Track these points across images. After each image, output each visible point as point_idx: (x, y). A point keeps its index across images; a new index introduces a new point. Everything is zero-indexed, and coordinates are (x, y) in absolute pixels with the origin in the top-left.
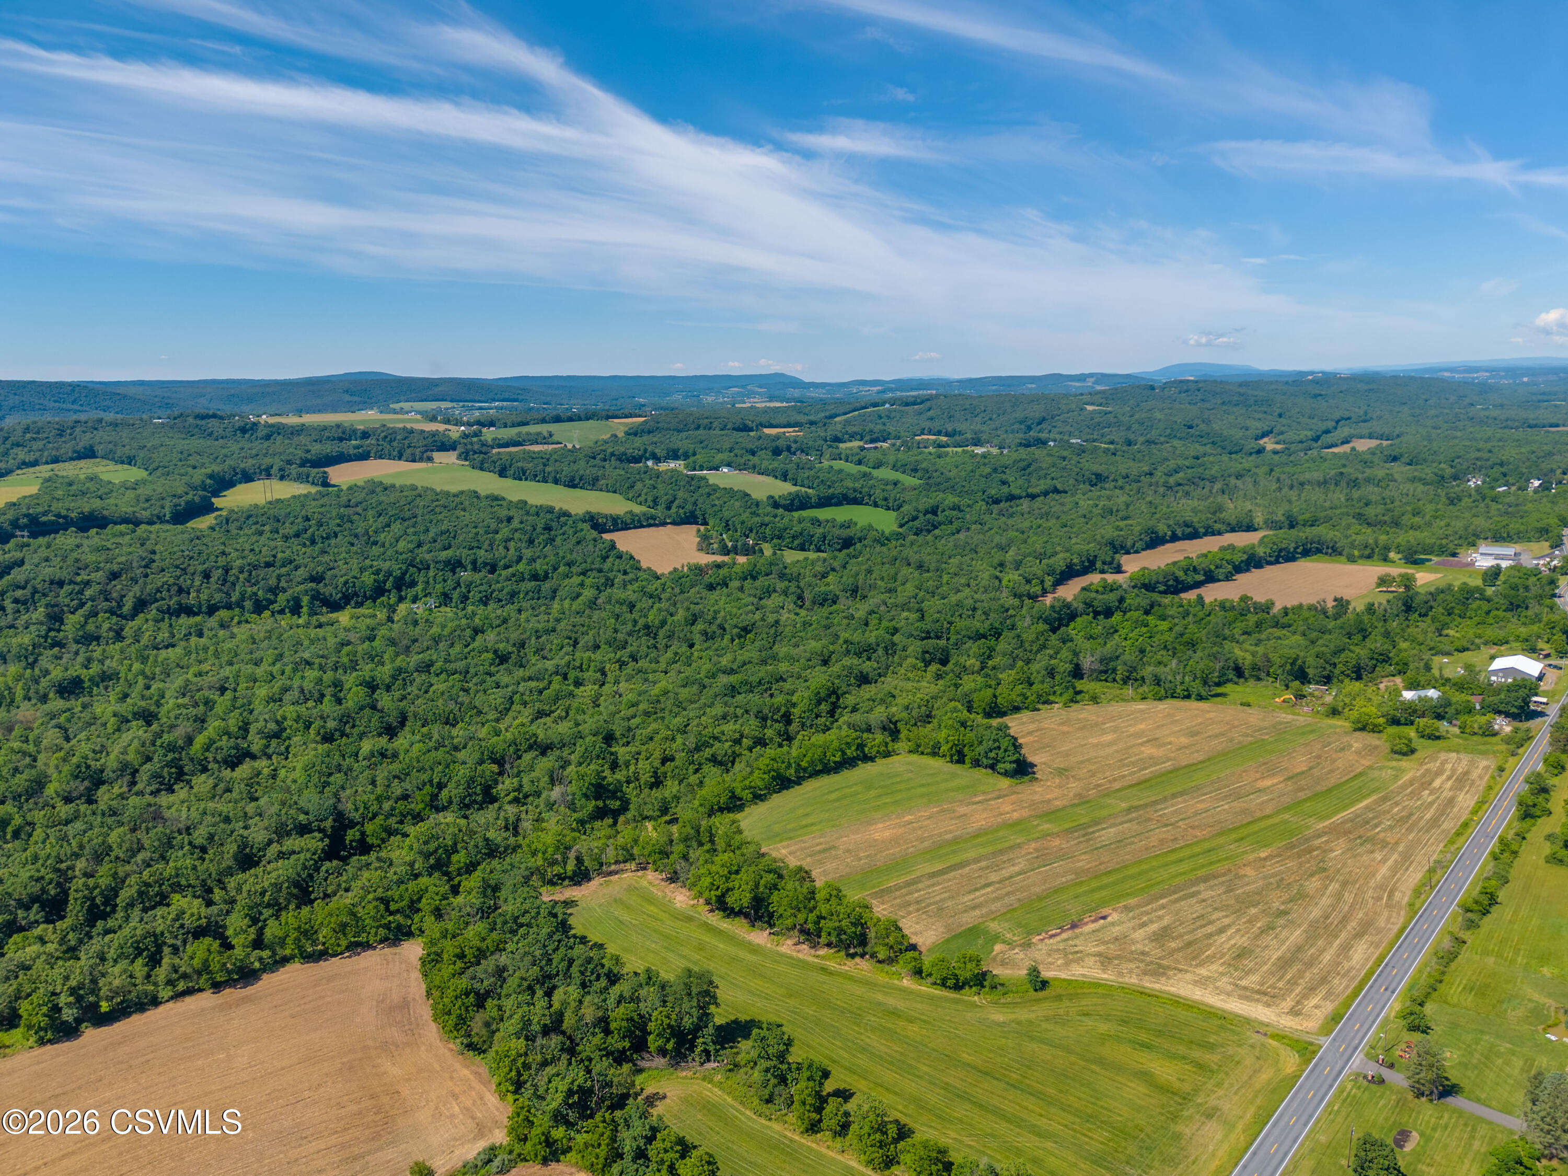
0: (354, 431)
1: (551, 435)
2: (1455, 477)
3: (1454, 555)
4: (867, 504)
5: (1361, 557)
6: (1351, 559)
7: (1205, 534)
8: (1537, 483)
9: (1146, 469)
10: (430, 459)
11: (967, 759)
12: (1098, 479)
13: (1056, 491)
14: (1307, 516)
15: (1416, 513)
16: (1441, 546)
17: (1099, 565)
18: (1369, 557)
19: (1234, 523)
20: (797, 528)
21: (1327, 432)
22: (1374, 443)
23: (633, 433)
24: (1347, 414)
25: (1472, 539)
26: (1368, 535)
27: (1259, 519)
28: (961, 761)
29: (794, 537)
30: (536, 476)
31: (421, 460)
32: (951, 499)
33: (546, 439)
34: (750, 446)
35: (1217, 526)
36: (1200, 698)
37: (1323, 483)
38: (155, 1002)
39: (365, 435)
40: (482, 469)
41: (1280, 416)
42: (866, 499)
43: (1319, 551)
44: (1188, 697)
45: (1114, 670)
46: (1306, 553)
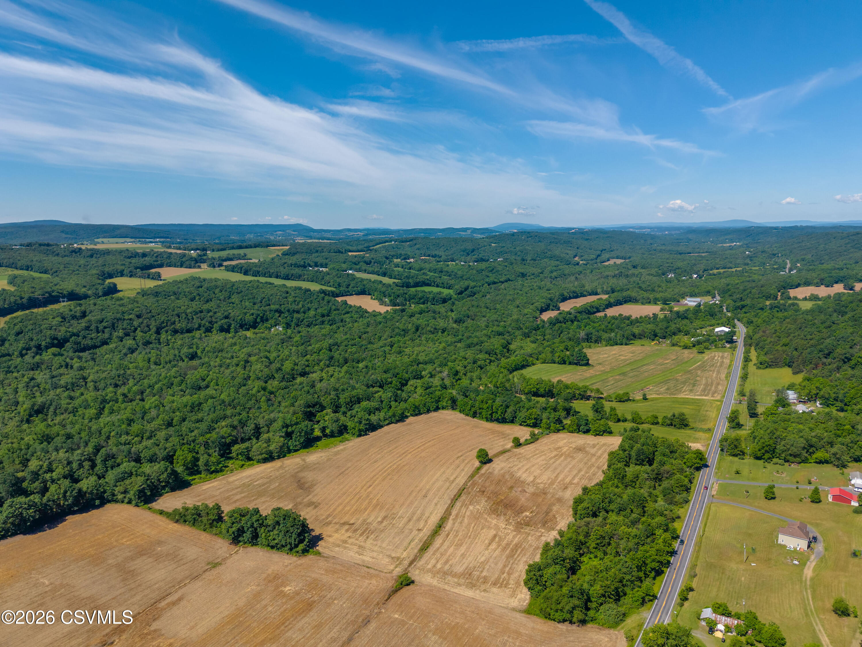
0: (137, 253)
1: (245, 255)
2: (664, 274)
3: (679, 301)
4: (433, 286)
5: (647, 303)
6: (643, 304)
7: (581, 296)
8: (695, 276)
9: (540, 271)
10: (199, 267)
11: (567, 362)
12: (523, 275)
13: (509, 280)
14: (618, 288)
15: (659, 286)
16: (674, 298)
17: (551, 307)
18: (650, 302)
19: (590, 291)
20: (420, 295)
21: (599, 256)
22: (622, 261)
23: (285, 254)
24: (604, 248)
25: (683, 296)
26: (646, 295)
27: (599, 290)
28: (564, 363)
29: (420, 299)
30: (265, 274)
31: (194, 267)
32: (472, 284)
33: (244, 257)
34: (354, 261)
35: (585, 293)
36: (626, 344)
37: (614, 276)
38: (381, 427)
39: (144, 255)
40: (233, 271)
41: (578, 248)
42: (433, 284)
43: (630, 301)
44: (622, 344)
45: (591, 338)
46: (626, 302)
